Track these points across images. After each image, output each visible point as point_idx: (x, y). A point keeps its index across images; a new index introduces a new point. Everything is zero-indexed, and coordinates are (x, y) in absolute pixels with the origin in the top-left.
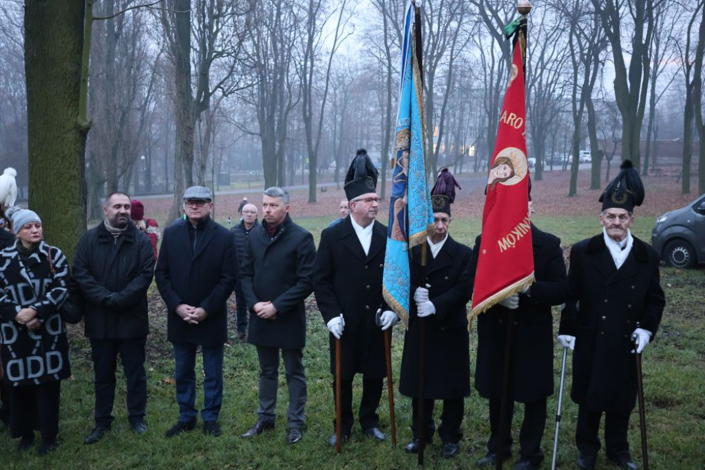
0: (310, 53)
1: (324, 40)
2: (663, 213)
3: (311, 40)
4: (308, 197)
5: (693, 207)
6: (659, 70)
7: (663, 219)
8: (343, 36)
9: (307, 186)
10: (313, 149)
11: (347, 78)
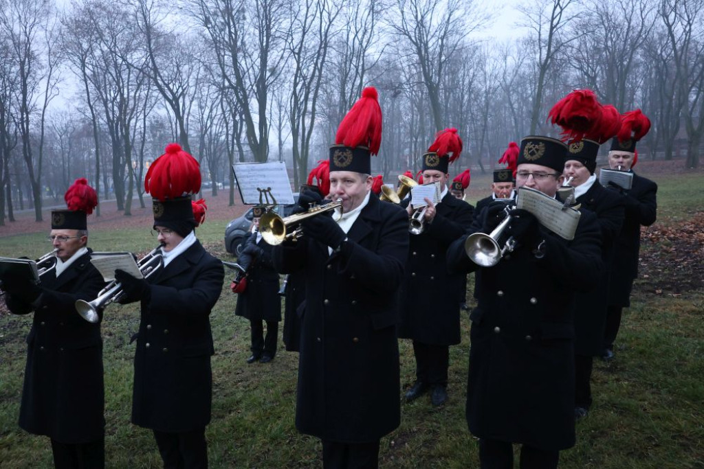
0: (24, 109)
1: (36, 99)
2: (228, 222)
3: (24, 99)
4: (35, 217)
5: (246, 216)
6: (283, 125)
7: (230, 225)
8: (52, 96)
9: (34, 210)
10: (36, 181)
11: (70, 128)
